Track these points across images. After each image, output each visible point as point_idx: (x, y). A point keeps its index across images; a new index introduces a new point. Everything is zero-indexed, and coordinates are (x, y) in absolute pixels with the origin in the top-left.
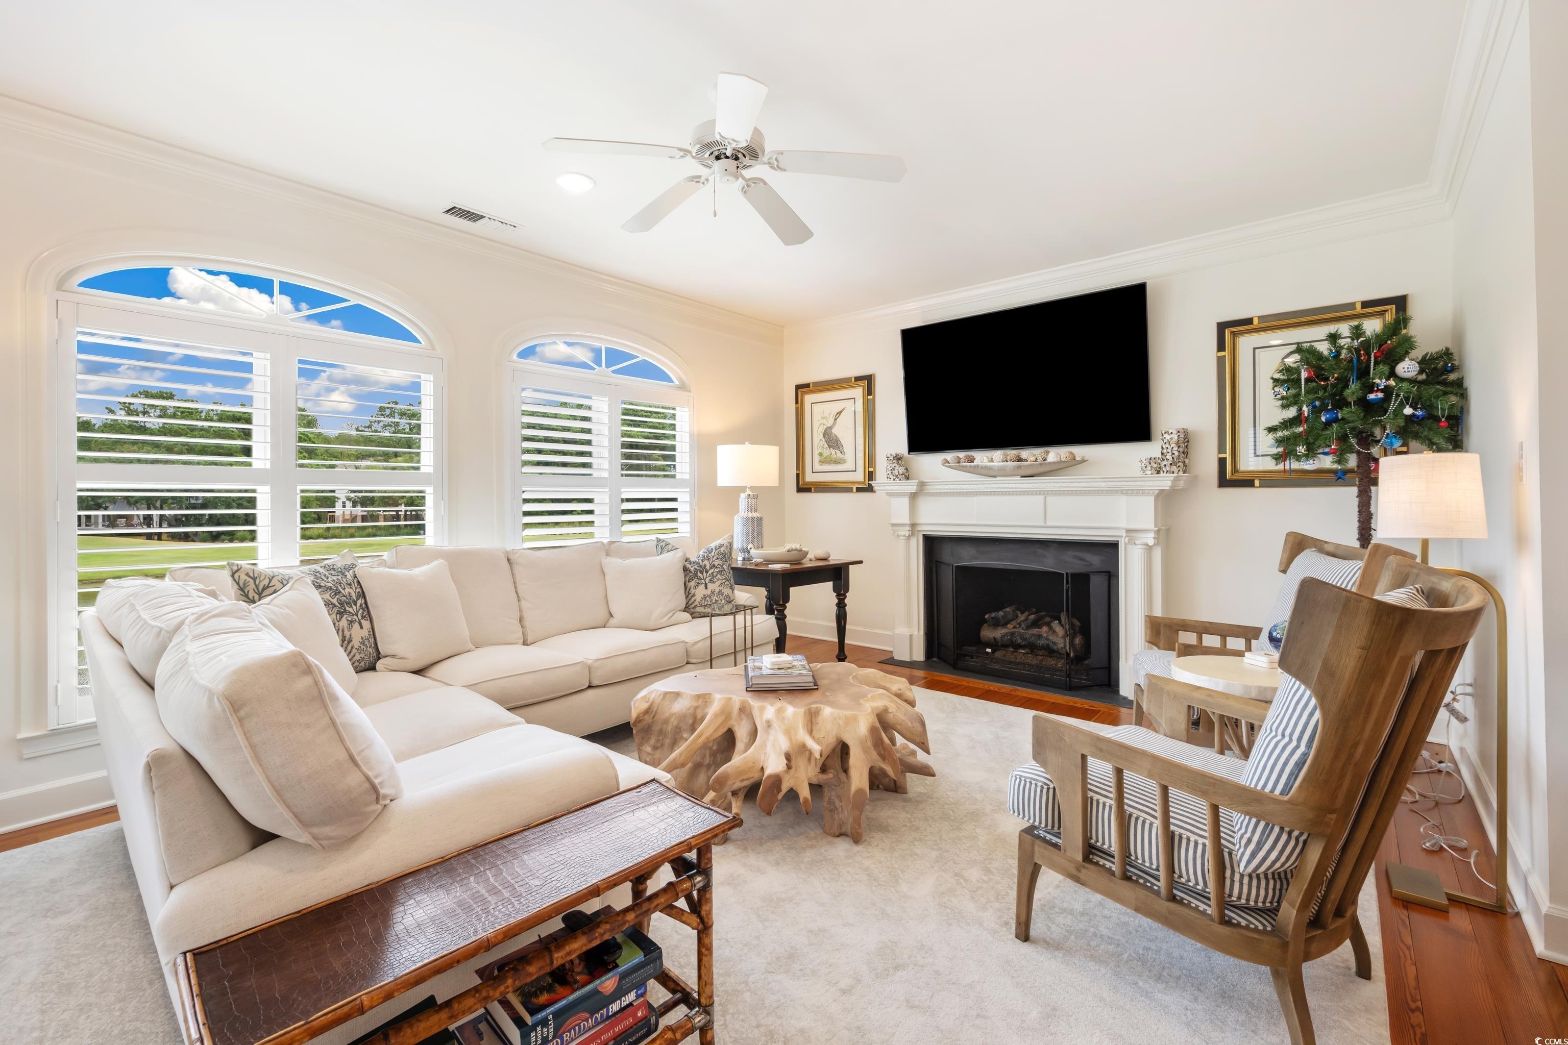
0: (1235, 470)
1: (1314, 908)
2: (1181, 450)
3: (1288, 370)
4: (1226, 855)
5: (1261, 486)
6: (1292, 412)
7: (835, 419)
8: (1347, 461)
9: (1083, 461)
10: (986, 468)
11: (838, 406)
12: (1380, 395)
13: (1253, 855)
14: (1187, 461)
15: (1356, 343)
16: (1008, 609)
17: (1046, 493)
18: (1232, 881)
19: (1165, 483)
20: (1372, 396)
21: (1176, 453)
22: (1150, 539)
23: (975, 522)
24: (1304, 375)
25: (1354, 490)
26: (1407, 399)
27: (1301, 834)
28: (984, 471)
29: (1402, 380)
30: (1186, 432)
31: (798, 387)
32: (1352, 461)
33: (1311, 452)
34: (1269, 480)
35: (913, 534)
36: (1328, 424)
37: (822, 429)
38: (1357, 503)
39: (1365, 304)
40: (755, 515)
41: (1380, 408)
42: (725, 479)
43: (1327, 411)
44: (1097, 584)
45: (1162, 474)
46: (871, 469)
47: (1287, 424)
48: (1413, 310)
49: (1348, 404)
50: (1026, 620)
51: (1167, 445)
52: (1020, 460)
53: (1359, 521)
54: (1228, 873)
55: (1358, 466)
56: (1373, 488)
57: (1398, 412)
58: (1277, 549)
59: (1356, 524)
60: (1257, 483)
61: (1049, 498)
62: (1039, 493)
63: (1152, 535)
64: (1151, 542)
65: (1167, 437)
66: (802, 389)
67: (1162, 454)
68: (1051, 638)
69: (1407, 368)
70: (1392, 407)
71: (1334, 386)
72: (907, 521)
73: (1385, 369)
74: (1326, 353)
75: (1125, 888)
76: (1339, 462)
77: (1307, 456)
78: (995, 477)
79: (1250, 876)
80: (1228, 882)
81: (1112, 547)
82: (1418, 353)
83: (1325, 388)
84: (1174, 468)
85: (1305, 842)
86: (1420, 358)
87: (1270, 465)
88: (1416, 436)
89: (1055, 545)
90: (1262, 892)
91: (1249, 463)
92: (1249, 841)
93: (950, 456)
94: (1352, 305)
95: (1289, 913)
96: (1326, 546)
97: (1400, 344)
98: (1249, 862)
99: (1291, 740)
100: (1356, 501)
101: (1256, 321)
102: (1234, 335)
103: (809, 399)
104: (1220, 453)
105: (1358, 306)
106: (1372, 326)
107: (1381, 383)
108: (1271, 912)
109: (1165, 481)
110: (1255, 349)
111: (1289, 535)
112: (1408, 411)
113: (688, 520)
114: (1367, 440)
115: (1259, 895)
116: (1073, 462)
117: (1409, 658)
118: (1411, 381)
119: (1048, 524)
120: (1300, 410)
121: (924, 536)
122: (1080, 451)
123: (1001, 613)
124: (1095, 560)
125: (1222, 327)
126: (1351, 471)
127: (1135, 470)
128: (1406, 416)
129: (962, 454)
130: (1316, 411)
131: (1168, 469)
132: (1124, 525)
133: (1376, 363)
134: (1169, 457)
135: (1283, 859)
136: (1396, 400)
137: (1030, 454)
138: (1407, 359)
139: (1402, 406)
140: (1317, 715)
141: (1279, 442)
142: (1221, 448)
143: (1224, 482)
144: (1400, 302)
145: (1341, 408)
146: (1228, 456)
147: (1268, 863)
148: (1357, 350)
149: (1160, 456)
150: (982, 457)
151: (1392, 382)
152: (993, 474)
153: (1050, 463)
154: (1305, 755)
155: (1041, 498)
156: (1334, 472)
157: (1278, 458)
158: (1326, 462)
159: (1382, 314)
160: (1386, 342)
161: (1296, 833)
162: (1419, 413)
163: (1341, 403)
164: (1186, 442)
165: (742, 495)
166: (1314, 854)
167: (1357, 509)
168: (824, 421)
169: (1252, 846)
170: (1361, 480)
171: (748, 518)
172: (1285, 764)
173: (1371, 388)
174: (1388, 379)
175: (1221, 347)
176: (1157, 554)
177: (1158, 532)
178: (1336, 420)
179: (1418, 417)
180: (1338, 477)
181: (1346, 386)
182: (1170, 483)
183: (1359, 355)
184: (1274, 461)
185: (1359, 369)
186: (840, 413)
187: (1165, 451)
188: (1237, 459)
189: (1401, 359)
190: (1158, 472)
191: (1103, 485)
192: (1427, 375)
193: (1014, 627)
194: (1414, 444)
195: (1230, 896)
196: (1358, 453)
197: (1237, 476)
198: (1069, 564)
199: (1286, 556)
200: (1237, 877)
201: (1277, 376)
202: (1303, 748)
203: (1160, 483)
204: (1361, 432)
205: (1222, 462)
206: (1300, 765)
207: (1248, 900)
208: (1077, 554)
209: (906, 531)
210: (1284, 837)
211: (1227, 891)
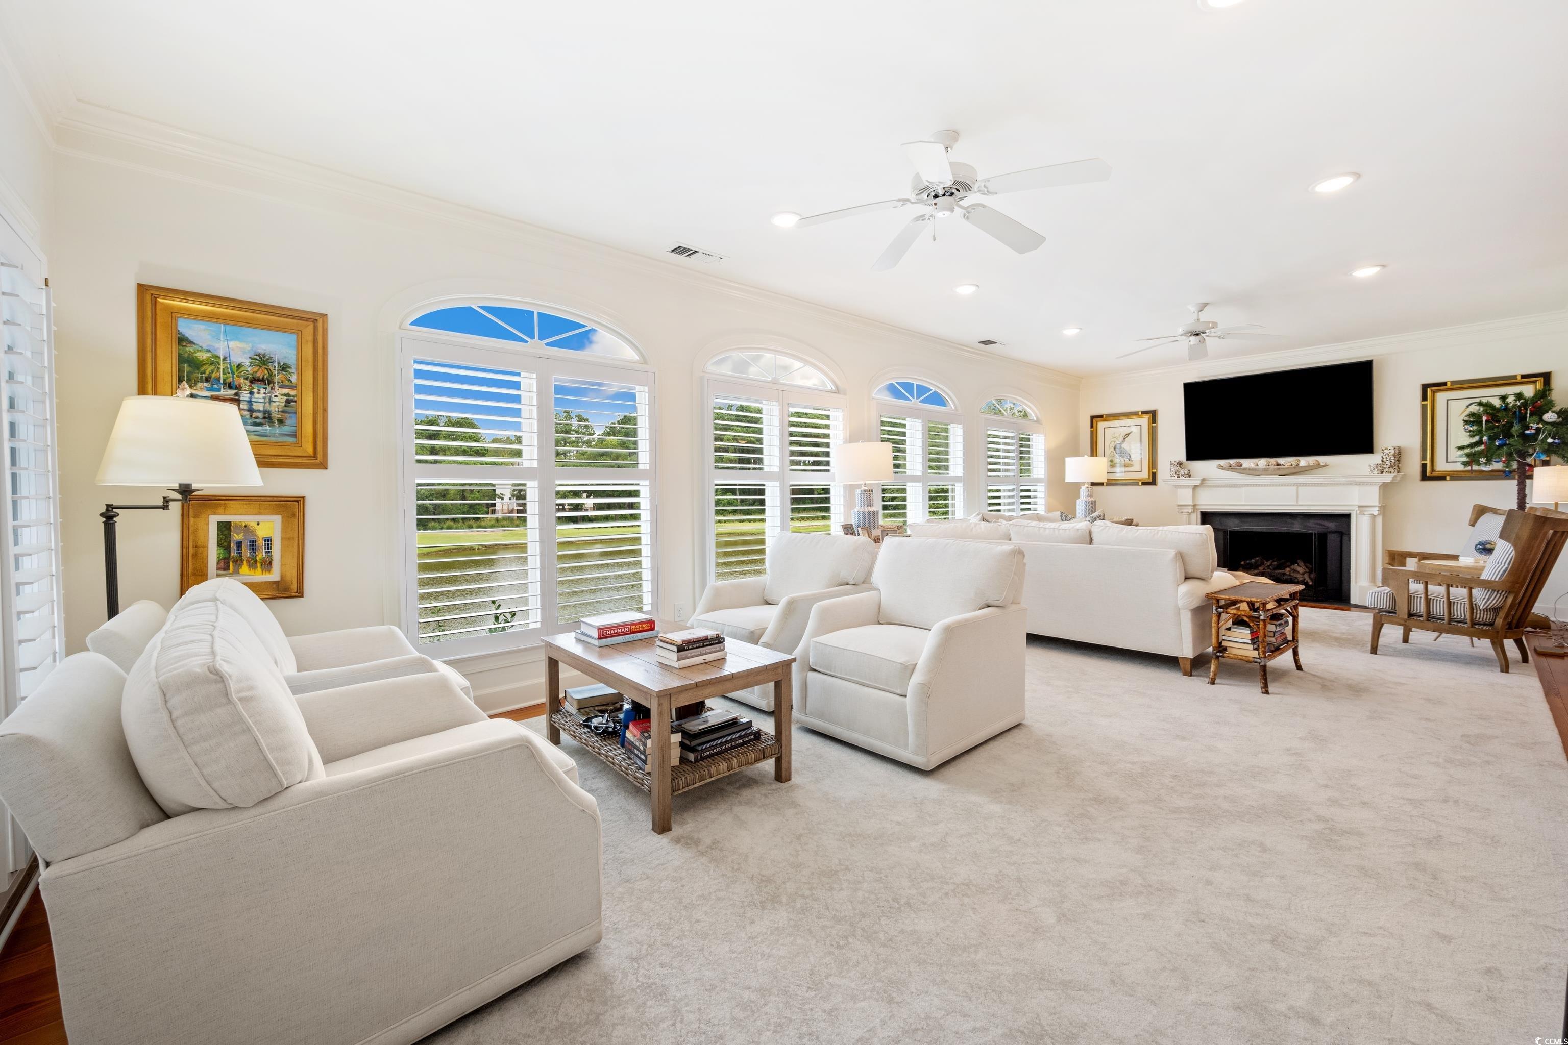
0: (1433, 470)
1: (1510, 619)
2: (1396, 459)
3: (1472, 415)
4: (1474, 606)
5: (1451, 480)
6: (1477, 438)
7: (1124, 439)
8: (1511, 466)
9: (1326, 466)
10: (1253, 469)
11: (1127, 430)
12: (1533, 431)
13: (1486, 603)
14: (1400, 465)
15: (1518, 403)
16: (1257, 559)
17: (1298, 485)
18: (1477, 613)
19: (1387, 478)
20: (1528, 432)
21: (1393, 461)
22: (1375, 511)
23: (1243, 503)
24: (1484, 418)
25: (1515, 482)
26: (1549, 435)
27: (1503, 591)
28: (1251, 472)
29: (1547, 423)
30: (1399, 448)
31: (1093, 418)
32: (1515, 465)
33: (1488, 462)
34: (1456, 476)
35: (1194, 512)
36: (1500, 446)
37: (1113, 444)
38: (1517, 489)
39: (1523, 377)
40: (1091, 499)
41: (1534, 437)
42: (1070, 478)
43: (1500, 439)
44: (1332, 540)
45: (1384, 473)
46: (1154, 471)
47: (1471, 446)
48: (1555, 383)
49: (1513, 436)
50: (1271, 565)
51: (1387, 456)
52: (1278, 465)
53: (1518, 499)
54: (1475, 611)
55: (1518, 469)
56: (1528, 481)
57: (1544, 440)
58: (1468, 514)
59: (1517, 500)
60: (1448, 478)
61: (1300, 488)
62: (1294, 485)
63: (1377, 509)
64: (1376, 513)
65: (1387, 451)
66: (1095, 419)
67: (1382, 461)
68: (1292, 574)
69: (1549, 417)
70: (1540, 438)
71: (1504, 425)
72: (1191, 503)
73: (1536, 418)
74: (1498, 406)
75: (1429, 625)
76: (1507, 467)
77: (1486, 464)
78: (1259, 475)
79: (1484, 610)
80: (1475, 614)
81: (1347, 517)
82: (1557, 408)
83: (1498, 427)
84: (1391, 470)
85: (1506, 597)
86: (1558, 410)
87: (1460, 467)
88: (1555, 453)
89: (1301, 517)
90: (1489, 616)
91: (1441, 466)
92: (1484, 598)
93: (1223, 462)
94: (1515, 377)
95: (1499, 621)
96: (1498, 511)
97: (1546, 404)
98: (1484, 605)
99: (1501, 564)
100: (1516, 488)
101: (1449, 384)
102: (1434, 392)
103: (1101, 425)
104: (1422, 460)
105: (1519, 377)
106: (1528, 391)
107: (1535, 426)
108: (1491, 624)
109: (1388, 478)
110: (1448, 400)
111: (1475, 506)
112: (1550, 440)
113: (1044, 503)
114: (1523, 455)
115: (1487, 617)
116: (1318, 466)
117: (1546, 533)
118: (1552, 424)
119: (1299, 503)
120: (1481, 438)
121: (1201, 512)
122: (1323, 459)
123: (1253, 561)
124: (1331, 525)
125: (1425, 387)
126: (1514, 471)
127: (1367, 471)
128: (1549, 443)
129: (1232, 462)
130: (1492, 439)
131: (1387, 470)
132: (1357, 503)
133: (1531, 415)
134: (1388, 463)
135: (1498, 602)
136: (1543, 434)
137: (1285, 461)
138: (1550, 412)
139: (1546, 438)
140: (1514, 552)
141: (1468, 455)
142: (1424, 457)
143: (1424, 477)
144: (1546, 377)
145: (1509, 438)
146: (1428, 462)
147: (1492, 604)
148: (1519, 407)
149: (1381, 462)
150: (1247, 463)
151: (1540, 425)
152: (1258, 473)
153: (1301, 467)
154: (1507, 568)
155: (1295, 488)
156: (1504, 472)
157: (1465, 464)
158: (1498, 466)
159: (1534, 382)
160: (1537, 402)
161: (1500, 592)
162: (1557, 441)
163: (1508, 435)
164: (1399, 454)
165: (1083, 487)
166: (1510, 600)
167: (1517, 492)
168: (1115, 439)
169: (1485, 600)
170: (1519, 476)
171: (1089, 501)
172: (1499, 572)
173: (1528, 428)
174: (1538, 424)
175: (1424, 398)
176: (1379, 520)
177: (1380, 507)
178: (1505, 445)
179: (1556, 443)
180: (1505, 475)
181: (1512, 426)
182: (1391, 479)
183: (1520, 410)
184: (1463, 466)
185: (1520, 417)
186: (1128, 434)
187: (1385, 460)
188: (1435, 464)
189: (1547, 412)
190: (1382, 472)
191: (1343, 480)
192: (1563, 419)
193: (1264, 569)
194: (1554, 458)
195: (1476, 618)
196: (1518, 462)
197: (1434, 474)
198: (1313, 527)
199: (1473, 517)
200: (1479, 612)
201: (1466, 419)
202: (1506, 566)
203: (1384, 478)
204: (1520, 451)
205: (1424, 467)
206: (1505, 571)
207: (1483, 619)
208: (1316, 521)
209: (1190, 509)
210: (1499, 595)
211: (1474, 617)
